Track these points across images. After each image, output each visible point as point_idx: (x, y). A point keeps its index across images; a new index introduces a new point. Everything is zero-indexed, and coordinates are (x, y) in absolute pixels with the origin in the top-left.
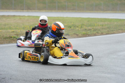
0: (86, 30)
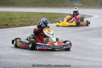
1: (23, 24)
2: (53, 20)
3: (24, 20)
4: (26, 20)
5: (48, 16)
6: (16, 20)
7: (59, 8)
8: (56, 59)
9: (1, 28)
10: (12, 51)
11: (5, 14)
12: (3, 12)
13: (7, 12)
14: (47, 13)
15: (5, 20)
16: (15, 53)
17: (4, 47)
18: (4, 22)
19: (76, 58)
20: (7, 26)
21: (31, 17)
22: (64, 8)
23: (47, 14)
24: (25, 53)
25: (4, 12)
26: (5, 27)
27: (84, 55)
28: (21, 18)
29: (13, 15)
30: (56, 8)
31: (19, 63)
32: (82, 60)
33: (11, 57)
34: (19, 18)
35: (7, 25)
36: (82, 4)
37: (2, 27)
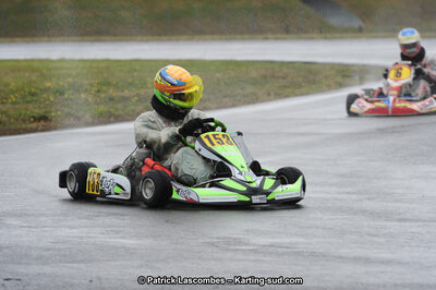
1: (112, 110)
2: (240, 91)
3: (114, 94)
4: (126, 93)
5: (218, 75)
6: (83, 96)
7: (266, 39)
8: (256, 261)
9: (20, 133)
10: (68, 230)
11: (33, 70)
12: (26, 61)
13: (41, 61)
14: (213, 62)
15: (35, 98)
16: (81, 237)
17: (33, 215)
18: (31, 106)
19: (344, 252)
20: (42, 123)
21: (145, 83)
22: (284, 39)
23: (213, 68)
24: (124, 238)
25: (32, 60)
26: (34, 125)
27: (376, 239)
28: (104, 88)
29: (69, 76)
30: (251, 39)
31: (99, 279)
32: (368, 261)
33: (65, 256)
34: (96, 89)
35: (44, 118)
36: (364, 21)
37: (24, 126)
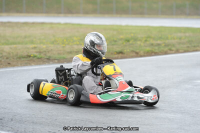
0: (152, 45)
